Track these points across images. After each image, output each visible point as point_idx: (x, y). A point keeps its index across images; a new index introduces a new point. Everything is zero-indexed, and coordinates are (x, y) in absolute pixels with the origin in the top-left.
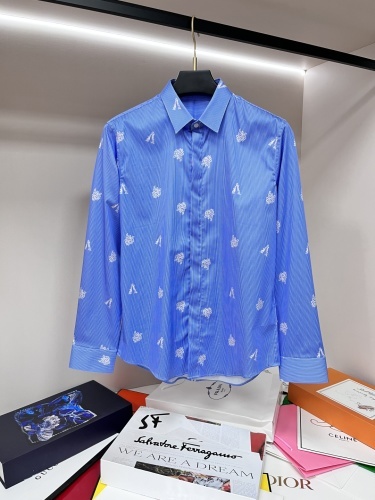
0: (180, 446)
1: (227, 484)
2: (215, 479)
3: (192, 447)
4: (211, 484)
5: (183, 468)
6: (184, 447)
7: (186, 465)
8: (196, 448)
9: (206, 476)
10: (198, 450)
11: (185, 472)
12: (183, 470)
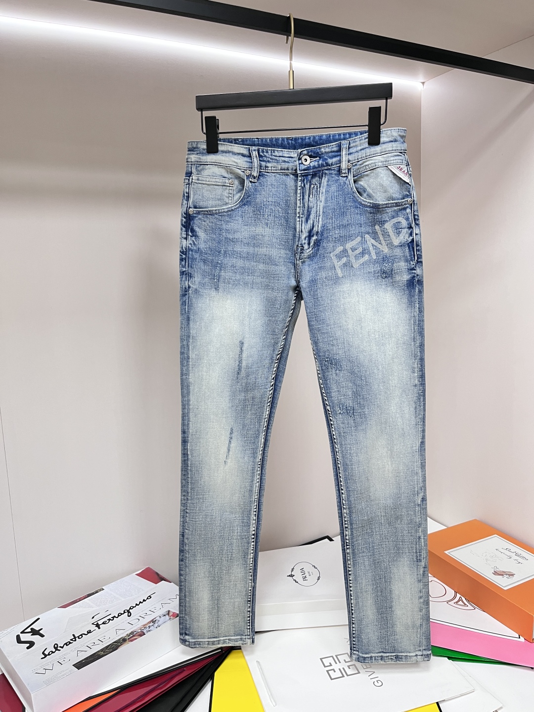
0: (93, 627)
1: (171, 614)
2: (158, 618)
3: (105, 619)
4: (160, 623)
5: (122, 634)
6: (98, 626)
7: (119, 632)
8: (109, 617)
9: (149, 622)
10: (115, 617)
11: (128, 635)
12: (124, 635)
